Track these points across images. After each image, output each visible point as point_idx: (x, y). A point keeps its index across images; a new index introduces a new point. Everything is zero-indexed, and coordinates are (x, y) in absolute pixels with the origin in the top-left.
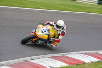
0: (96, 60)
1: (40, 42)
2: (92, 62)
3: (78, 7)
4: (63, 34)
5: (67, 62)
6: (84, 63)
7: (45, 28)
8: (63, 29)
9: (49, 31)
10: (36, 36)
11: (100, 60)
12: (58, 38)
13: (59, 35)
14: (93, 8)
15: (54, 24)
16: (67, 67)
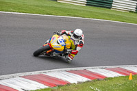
0: (85, 79)
1: (55, 54)
2: (79, 83)
3: (60, 9)
4: (81, 45)
5: (46, 82)
6: (68, 84)
7: (61, 38)
8: (81, 39)
9: (65, 41)
10: (50, 48)
11: (89, 80)
12: (75, 49)
13: (77, 46)
14: (80, 10)
15: (70, 34)
16: (45, 89)
